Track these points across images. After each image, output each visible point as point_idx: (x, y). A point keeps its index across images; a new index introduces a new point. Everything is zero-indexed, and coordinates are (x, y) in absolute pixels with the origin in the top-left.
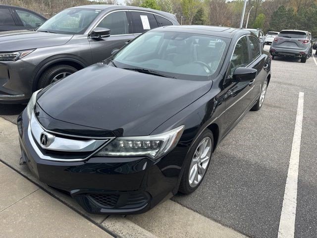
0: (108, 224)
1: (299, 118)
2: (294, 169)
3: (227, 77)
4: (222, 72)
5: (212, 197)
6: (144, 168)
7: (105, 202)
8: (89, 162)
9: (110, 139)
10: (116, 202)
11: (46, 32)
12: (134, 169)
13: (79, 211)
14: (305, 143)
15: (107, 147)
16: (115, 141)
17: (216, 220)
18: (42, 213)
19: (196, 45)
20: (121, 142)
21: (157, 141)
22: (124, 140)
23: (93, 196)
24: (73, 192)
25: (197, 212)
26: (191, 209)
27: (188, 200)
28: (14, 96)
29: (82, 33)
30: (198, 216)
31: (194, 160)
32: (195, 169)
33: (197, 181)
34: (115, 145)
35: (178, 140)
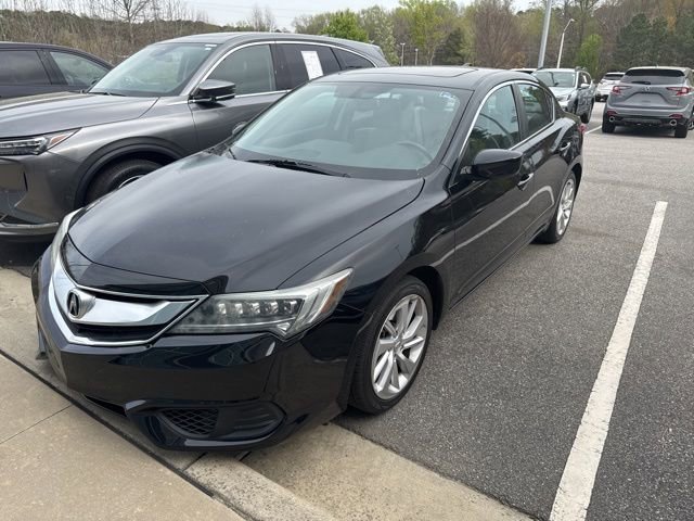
0: (199, 471)
1: (647, 257)
2: (615, 362)
3: (459, 171)
4: (448, 161)
5: (428, 420)
6: (269, 353)
7: (190, 427)
8: (156, 345)
9: (197, 300)
10: (213, 425)
11: (106, 94)
12: (246, 356)
13: (145, 445)
14: (650, 309)
15: (192, 315)
16: (209, 302)
17: (428, 466)
18: (70, 450)
19: (418, 108)
20: (221, 305)
21: (292, 300)
22: (226, 301)
23: (169, 414)
24: (129, 406)
25: (392, 449)
26: (381, 444)
27: (378, 426)
28: (39, 226)
29: (176, 92)
30: (392, 457)
31: (382, 342)
32: (387, 361)
33: (397, 386)
34: (208, 311)
35: (338, 299)
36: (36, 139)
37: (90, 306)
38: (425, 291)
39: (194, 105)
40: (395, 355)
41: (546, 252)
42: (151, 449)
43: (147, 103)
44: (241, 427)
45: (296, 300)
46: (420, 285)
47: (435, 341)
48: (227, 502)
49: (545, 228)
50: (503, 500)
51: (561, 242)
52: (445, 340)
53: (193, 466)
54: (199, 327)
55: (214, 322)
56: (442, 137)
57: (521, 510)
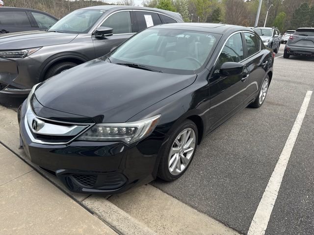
0: (88, 203)
2: (283, 164)
4: (209, 67)
5: (193, 185)
6: (121, 151)
7: (85, 183)
8: (70, 145)
9: (90, 125)
10: (95, 182)
12: (111, 152)
13: (65, 190)
14: (301, 140)
15: (87, 132)
16: (95, 127)
17: (192, 207)
18: (32, 190)
19: (197, 43)
20: (100, 128)
21: (132, 127)
22: (102, 126)
23: (75, 176)
24: (58, 172)
25: (176, 198)
26: (171, 195)
27: (170, 187)
28: (23, 90)
29: (86, 32)
30: (176, 201)
31: (174, 149)
32: (176, 158)
33: (180, 169)
34: (94, 131)
35: (153, 128)
36: (23, 51)
37: (42, 126)
38: (195, 126)
39: (94, 38)
40: (180, 155)
41: (253, 112)
42: (68, 191)
43: (73, 36)
44: (107, 184)
45: (135, 127)
46: (193, 124)
47: (199, 150)
48: (99, 217)
49: (254, 101)
50: (226, 224)
51: (260, 108)
52: (204, 150)
53: (85, 200)
54: (90, 138)
55: (97, 136)
56: (206, 56)
57: (234, 229)
